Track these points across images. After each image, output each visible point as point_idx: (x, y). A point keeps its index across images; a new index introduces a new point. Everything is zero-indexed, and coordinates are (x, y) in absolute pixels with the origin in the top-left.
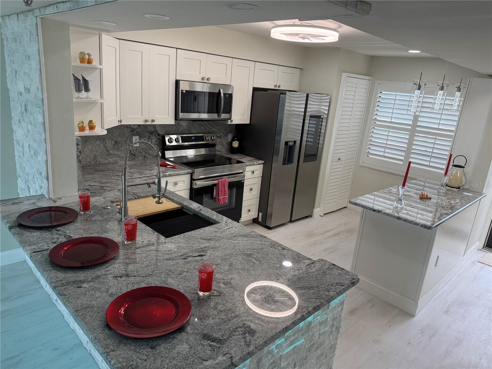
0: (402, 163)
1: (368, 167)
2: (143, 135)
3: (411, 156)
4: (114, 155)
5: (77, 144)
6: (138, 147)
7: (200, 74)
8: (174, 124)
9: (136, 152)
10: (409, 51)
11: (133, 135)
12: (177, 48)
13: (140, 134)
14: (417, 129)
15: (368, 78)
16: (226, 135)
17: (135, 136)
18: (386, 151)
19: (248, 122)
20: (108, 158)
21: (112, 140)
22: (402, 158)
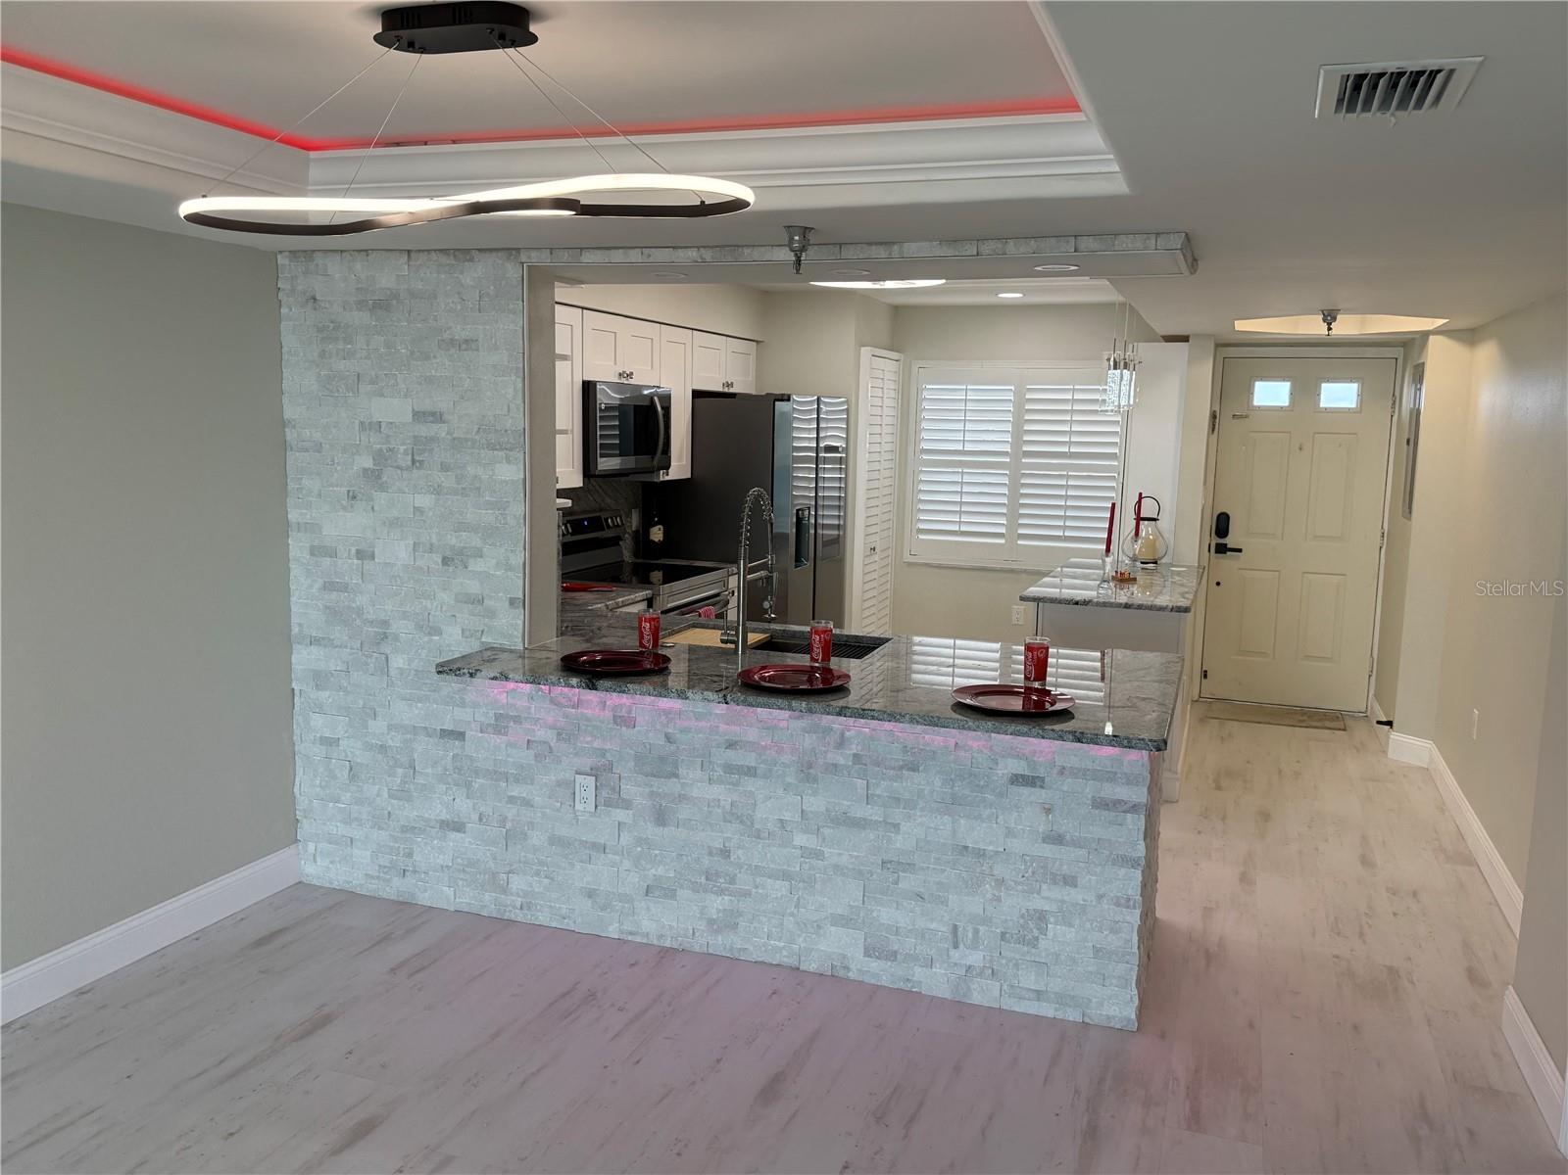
0: (1002, 541)
1: (927, 565)
3: (1021, 521)
5: (559, 526)
7: (615, 364)
8: (581, 485)
10: (1000, 295)
12: (583, 308)
14: (1023, 460)
15: (895, 355)
16: (629, 515)
18: (962, 520)
19: (689, 476)
22: (1003, 530)
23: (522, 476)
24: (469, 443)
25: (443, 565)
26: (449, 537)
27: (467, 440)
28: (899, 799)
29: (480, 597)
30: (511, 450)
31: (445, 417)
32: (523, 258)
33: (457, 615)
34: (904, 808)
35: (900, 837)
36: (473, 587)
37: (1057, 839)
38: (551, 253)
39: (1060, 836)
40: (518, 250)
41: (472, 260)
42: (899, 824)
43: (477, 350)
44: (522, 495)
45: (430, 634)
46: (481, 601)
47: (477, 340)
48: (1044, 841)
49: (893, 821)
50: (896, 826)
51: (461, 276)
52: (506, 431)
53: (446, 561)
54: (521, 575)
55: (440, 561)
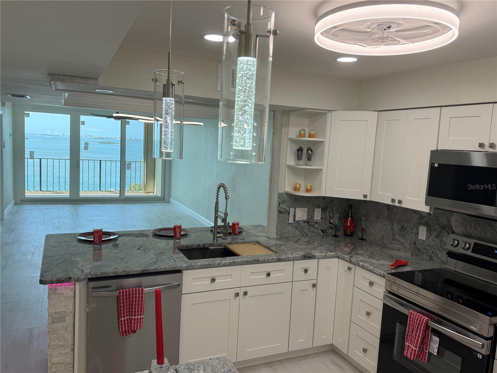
2: (433, 227)
4: (399, 242)
6: (425, 241)
9: (422, 246)
11: (421, 224)
12: (441, 106)
13: (428, 224)
17: (422, 225)
20: (393, 242)
21: (399, 223)
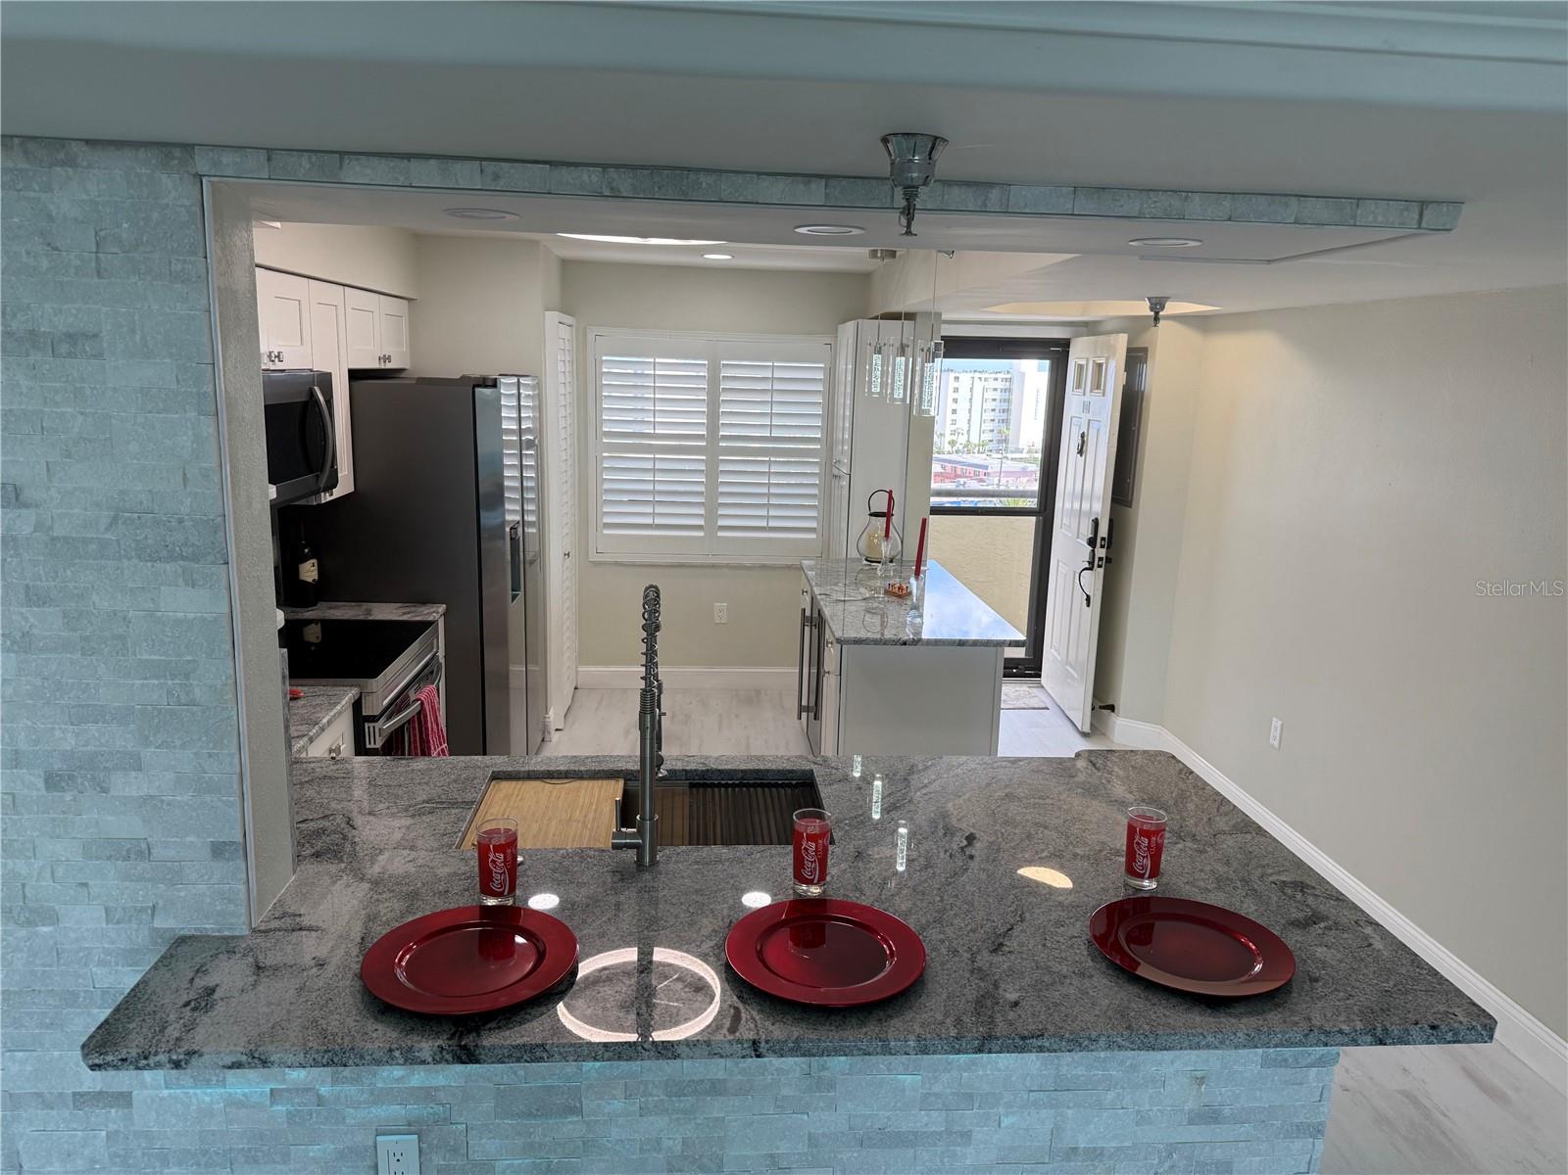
0: (701, 534)
3: (721, 512)
10: (706, 256)
14: (722, 444)
15: (569, 319)
18: (656, 511)
22: (701, 522)
23: (226, 610)
24: (93, 547)
25: (48, 788)
26: (58, 733)
27: (86, 541)
28: (970, 1096)
29: (144, 846)
30: (195, 559)
31: (28, 494)
32: (202, 164)
33: (91, 883)
34: (980, 1107)
35: (971, 1150)
36: (127, 826)
37: (1210, 1116)
38: (269, 159)
39: (1214, 1112)
40: (188, 148)
41: (71, 162)
42: (970, 1131)
43: (99, 356)
44: (228, 647)
45: (30, 923)
46: (145, 854)
47: (95, 336)
48: (1191, 1122)
49: (960, 1129)
50: (966, 1136)
51: (43, 196)
52: (181, 521)
53: (52, 782)
54: (235, 799)
55: (41, 784)
